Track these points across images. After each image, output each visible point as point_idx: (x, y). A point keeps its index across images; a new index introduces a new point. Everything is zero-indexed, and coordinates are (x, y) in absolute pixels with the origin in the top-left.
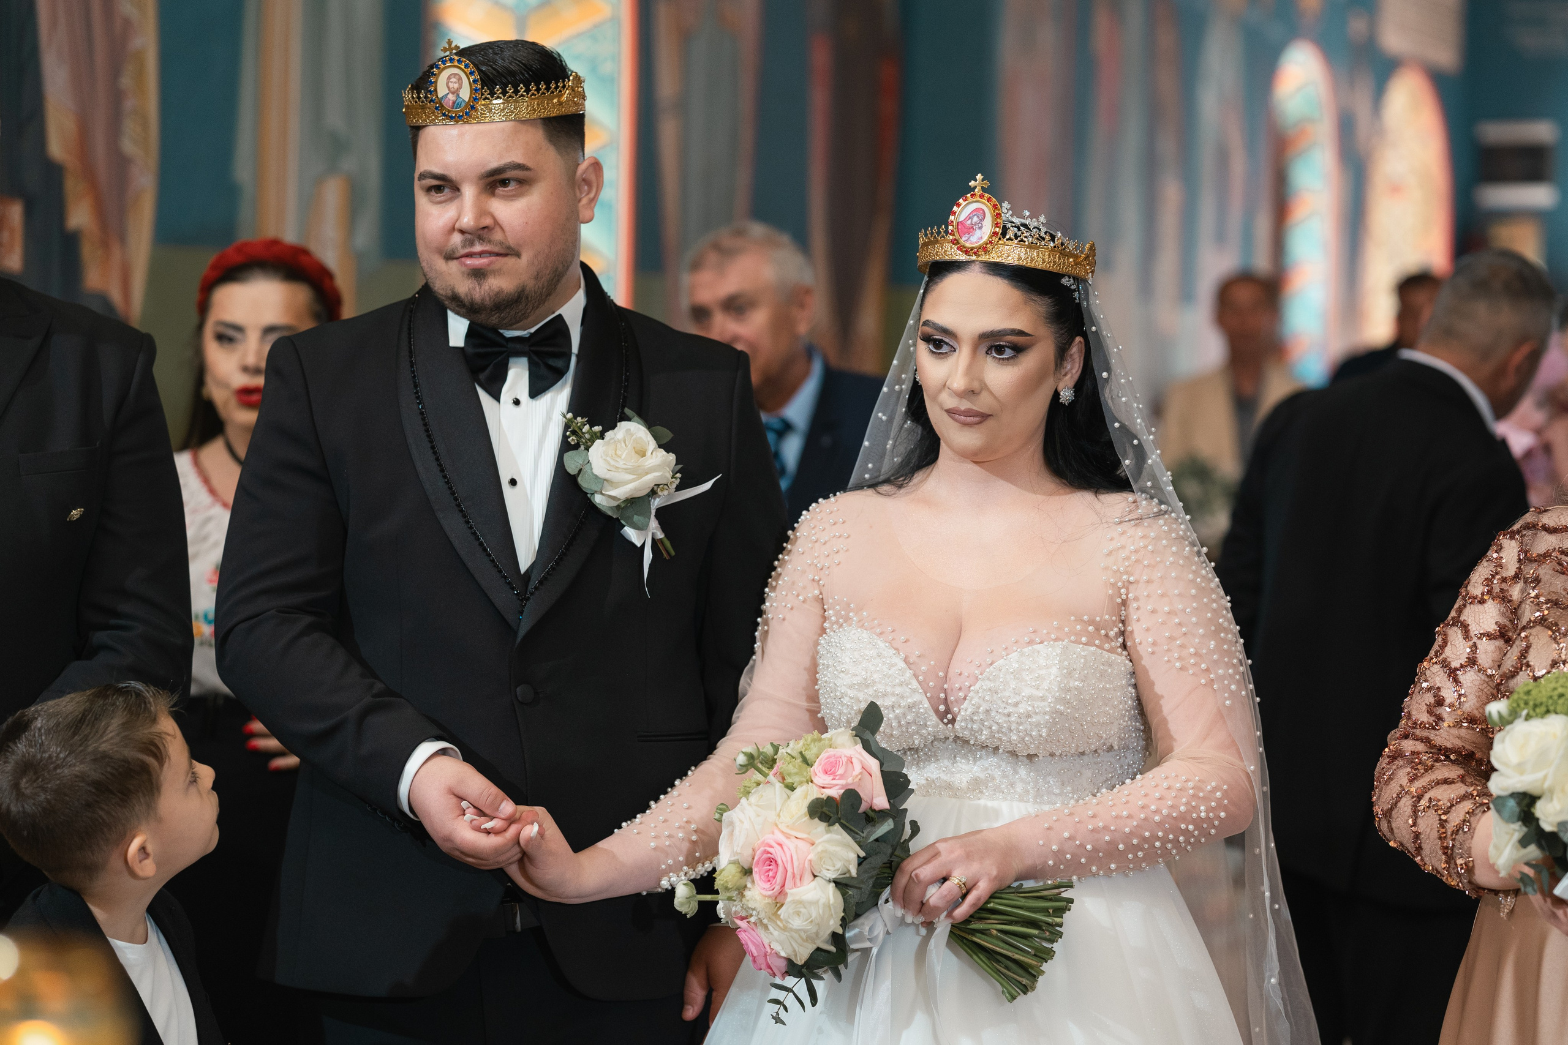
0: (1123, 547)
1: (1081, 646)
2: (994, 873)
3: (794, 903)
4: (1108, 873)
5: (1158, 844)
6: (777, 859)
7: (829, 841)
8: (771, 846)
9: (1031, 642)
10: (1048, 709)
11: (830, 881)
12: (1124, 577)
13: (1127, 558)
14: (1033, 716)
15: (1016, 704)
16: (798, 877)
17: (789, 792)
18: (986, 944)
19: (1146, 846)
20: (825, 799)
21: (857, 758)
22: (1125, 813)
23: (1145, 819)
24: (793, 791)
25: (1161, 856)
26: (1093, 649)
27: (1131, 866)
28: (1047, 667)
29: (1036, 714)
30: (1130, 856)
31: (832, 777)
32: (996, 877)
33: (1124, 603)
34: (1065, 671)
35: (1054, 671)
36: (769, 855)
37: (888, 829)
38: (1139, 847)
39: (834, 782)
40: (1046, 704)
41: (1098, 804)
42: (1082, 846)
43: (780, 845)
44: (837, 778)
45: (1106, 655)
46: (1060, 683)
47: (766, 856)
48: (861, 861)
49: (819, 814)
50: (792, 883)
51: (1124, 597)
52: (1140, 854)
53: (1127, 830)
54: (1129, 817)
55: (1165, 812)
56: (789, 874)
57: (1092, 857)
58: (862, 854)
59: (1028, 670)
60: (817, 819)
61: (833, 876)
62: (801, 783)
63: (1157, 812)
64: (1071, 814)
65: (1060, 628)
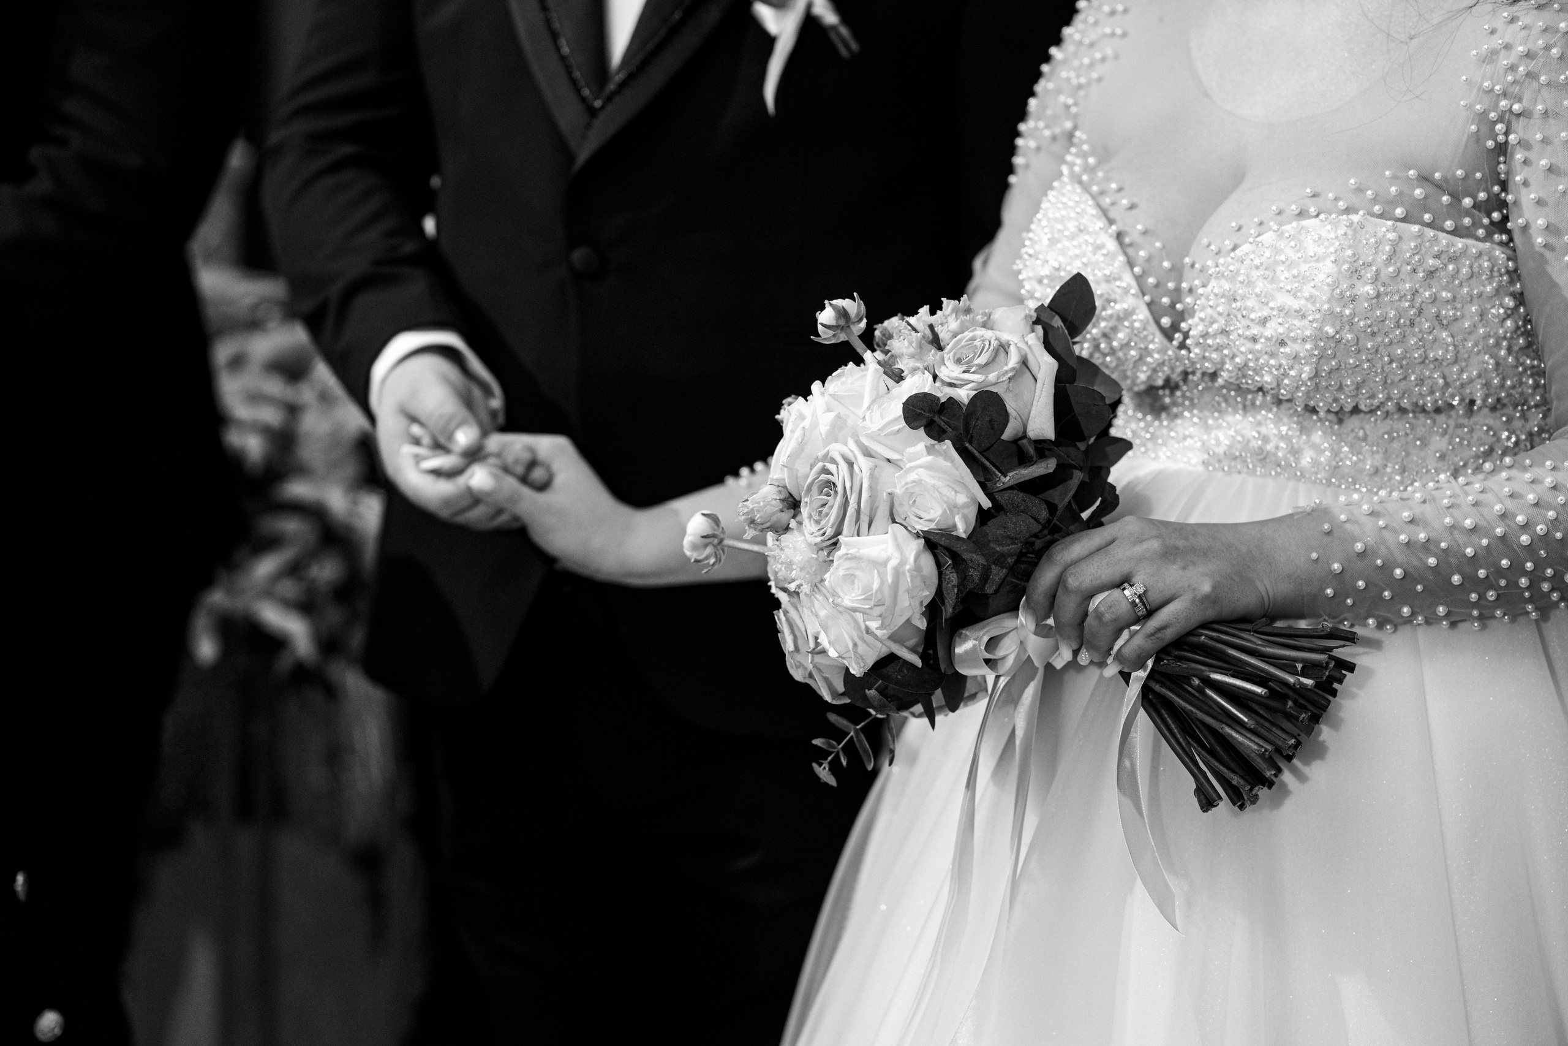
0: (1508, 47)
1: (1390, 223)
2: (1206, 588)
3: (847, 559)
4: (1431, 620)
5: (1524, 582)
6: (837, 484)
7: (929, 467)
8: (833, 461)
9: (1302, 214)
10: (1308, 333)
11: (917, 535)
12: (1503, 103)
13: (1512, 68)
14: (1289, 343)
15: (1264, 322)
16: (864, 519)
17: (891, 382)
18: (1181, 702)
19: (1503, 583)
20: (943, 400)
21: (1019, 349)
22: (1468, 523)
23: (1503, 538)
24: (898, 382)
25: (1530, 600)
26: (1415, 228)
27: (1475, 613)
28: (1318, 259)
29: (1295, 340)
30: (1474, 596)
31: (964, 368)
32: (1206, 598)
33: (1502, 149)
34: (1346, 267)
35: (1328, 267)
36: (829, 477)
37: (1043, 473)
38: (1488, 583)
39: (967, 376)
40: (1305, 322)
41: (1424, 502)
42: (1386, 569)
43: (851, 465)
44: (972, 370)
45: (1444, 239)
46: (1335, 285)
47: (823, 477)
48: (983, 516)
49: (924, 422)
50: (854, 529)
51: (1501, 138)
52: (1491, 595)
53: (1469, 551)
54: (1474, 530)
55: (1540, 529)
56: (851, 510)
57: (1403, 589)
58: (987, 504)
59: (1283, 262)
60: (921, 431)
61: (922, 526)
62: (914, 370)
63: (1526, 527)
64: (1373, 514)
65: (1360, 190)
